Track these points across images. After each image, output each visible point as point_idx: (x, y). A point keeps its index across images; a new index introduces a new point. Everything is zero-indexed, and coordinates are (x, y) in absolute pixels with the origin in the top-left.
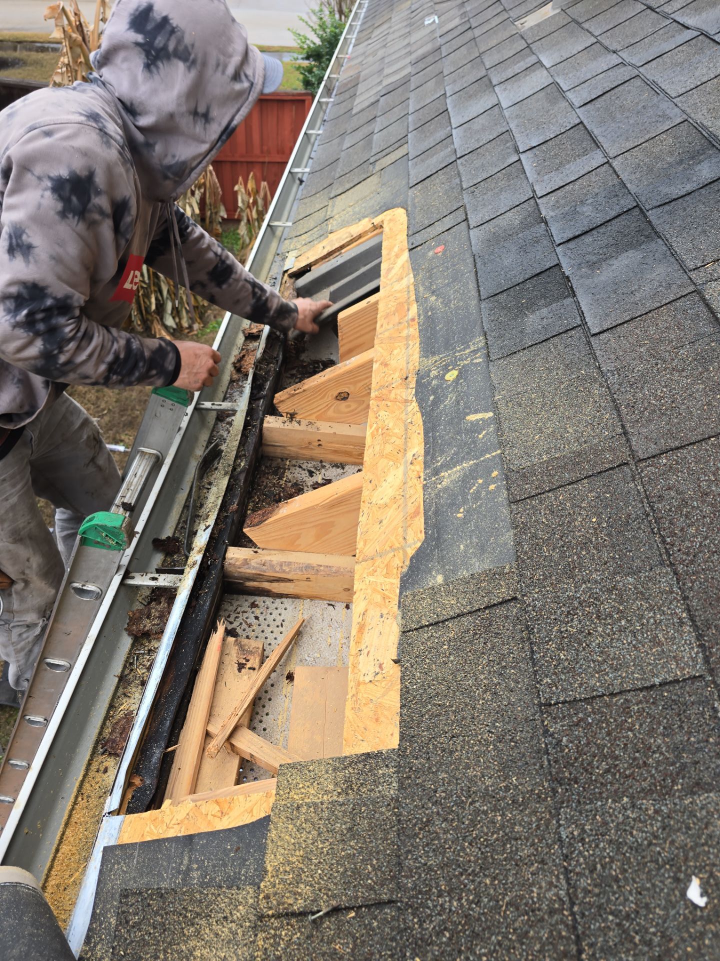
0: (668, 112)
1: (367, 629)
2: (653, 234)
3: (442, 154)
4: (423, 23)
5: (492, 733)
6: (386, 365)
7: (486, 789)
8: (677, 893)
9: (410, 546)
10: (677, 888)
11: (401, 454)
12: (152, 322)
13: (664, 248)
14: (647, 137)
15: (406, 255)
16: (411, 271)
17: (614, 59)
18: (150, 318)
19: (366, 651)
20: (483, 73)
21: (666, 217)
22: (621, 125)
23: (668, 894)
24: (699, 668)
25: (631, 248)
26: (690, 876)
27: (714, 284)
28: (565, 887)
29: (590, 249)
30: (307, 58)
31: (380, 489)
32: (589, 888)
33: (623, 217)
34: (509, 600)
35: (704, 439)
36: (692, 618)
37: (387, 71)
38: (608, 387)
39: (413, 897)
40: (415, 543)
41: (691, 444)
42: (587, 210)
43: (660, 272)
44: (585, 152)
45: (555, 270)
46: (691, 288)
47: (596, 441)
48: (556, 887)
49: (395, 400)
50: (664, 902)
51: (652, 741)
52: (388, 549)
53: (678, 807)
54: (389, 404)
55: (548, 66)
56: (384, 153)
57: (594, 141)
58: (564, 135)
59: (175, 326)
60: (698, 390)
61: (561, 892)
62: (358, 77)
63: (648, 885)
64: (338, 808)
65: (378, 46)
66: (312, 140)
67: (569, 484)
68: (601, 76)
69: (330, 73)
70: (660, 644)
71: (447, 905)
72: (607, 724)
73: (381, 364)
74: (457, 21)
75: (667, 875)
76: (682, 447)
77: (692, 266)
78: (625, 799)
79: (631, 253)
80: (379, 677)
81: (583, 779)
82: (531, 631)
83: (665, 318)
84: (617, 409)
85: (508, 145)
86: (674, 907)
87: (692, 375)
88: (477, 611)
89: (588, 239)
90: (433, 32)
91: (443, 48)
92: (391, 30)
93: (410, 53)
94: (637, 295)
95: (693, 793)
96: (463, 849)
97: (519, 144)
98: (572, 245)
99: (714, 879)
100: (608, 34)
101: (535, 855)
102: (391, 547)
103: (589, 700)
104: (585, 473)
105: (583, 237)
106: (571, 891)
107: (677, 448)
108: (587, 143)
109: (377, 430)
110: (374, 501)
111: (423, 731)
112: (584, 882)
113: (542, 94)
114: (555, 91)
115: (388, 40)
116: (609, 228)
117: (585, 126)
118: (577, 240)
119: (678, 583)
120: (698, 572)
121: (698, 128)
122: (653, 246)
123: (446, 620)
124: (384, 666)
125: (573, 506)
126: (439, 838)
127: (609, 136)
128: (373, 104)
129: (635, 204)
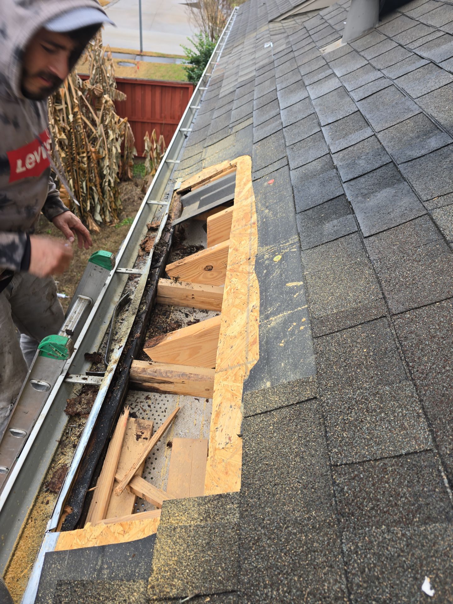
0: (411, 107)
1: (221, 415)
2: (402, 179)
3: (274, 125)
4: (263, 46)
5: (300, 483)
6: (237, 250)
7: (296, 519)
8: (416, 587)
9: (250, 363)
10: (415, 584)
11: (245, 305)
12: (87, 217)
13: (408, 187)
14: (398, 121)
15: (250, 184)
16: (253, 194)
17: (379, 75)
18: (86, 215)
19: (220, 429)
20: (300, 78)
21: (409, 169)
22: (382, 113)
23: (410, 588)
24: (430, 445)
25: (388, 187)
26: (424, 576)
27: (438, 210)
28: (345, 582)
29: (363, 186)
30: (191, 63)
31: (231, 327)
32: (361, 583)
33: (384, 168)
34: (312, 399)
35: (432, 303)
36: (425, 413)
37: (241, 73)
38: (374, 269)
39: (248, 588)
40: (253, 361)
41: (424, 306)
42: (362, 162)
43: (406, 201)
44: (361, 128)
45: (342, 197)
46: (425, 212)
47: (366, 302)
48: (339, 582)
49: (242, 272)
50: (407, 593)
51: (400, 490)
52: (236, 364)
53: (416, 532)
54: (238, 274)
55: (339, 76)
56: (238, 122)
57: (367, 122)
58: (348, 118)
59: (101, 221)
60: (428, 273)
61: (343, 586)
62: (223, 76)
63: (398, 582)
64: (201, 529)
65: (236, 58)
66: (194, 112)
67: (349, 328)
68: (371, 84)
69: (206, 73)
70: (405, 429)
71: (269, 594)
72: (372, 479)
73: (234, 249)
74: (284, 47)
75: (409, 576)
76: (419, 308)
77: (425, 199)
78: (383, 526)
79: (388, 190)
80: (229, 445)
81: (357, 513)
82: (325, 419)
83: (408, 230)
84: (379, 282)
85: (314, 121)
86: (413, 596)
87: (425, 264)
88: (291, 405)
89: (362, 180)
90: (269, 52)
91: (275, 62)
92: (244, 49)
93: (255, 64)
94: (392, 214)
95: (426, 524)
96: (281, 557)
97: (321, 121)
98: (352, 183)
99: (439, 579)
100: (376, 59)
101: (326, 562)
102: (238, 363)
103: (361, 463)
104: (360, 321)
105: (359, 179)
106: (349, 585)
107: (416, 308)
108: (362, 123)
109: (231, 290)
110: (228, 333)
111: (256, 481)
112: (357, 580)
113: (335, 92)
114: (343, 91)
115: (242, 55)
116: (375, 174)
117: (361, 113)
118: (355, 180)
119: (417, 391)
120: (429, 385)
121: (429, 118)
122: (401, 186)
123: (272, 410)
124: (232, 439)
125: (352, 341)
126: (265, 550)
127: (375, 119)
128: (232, 92)
129: (391, 160)
